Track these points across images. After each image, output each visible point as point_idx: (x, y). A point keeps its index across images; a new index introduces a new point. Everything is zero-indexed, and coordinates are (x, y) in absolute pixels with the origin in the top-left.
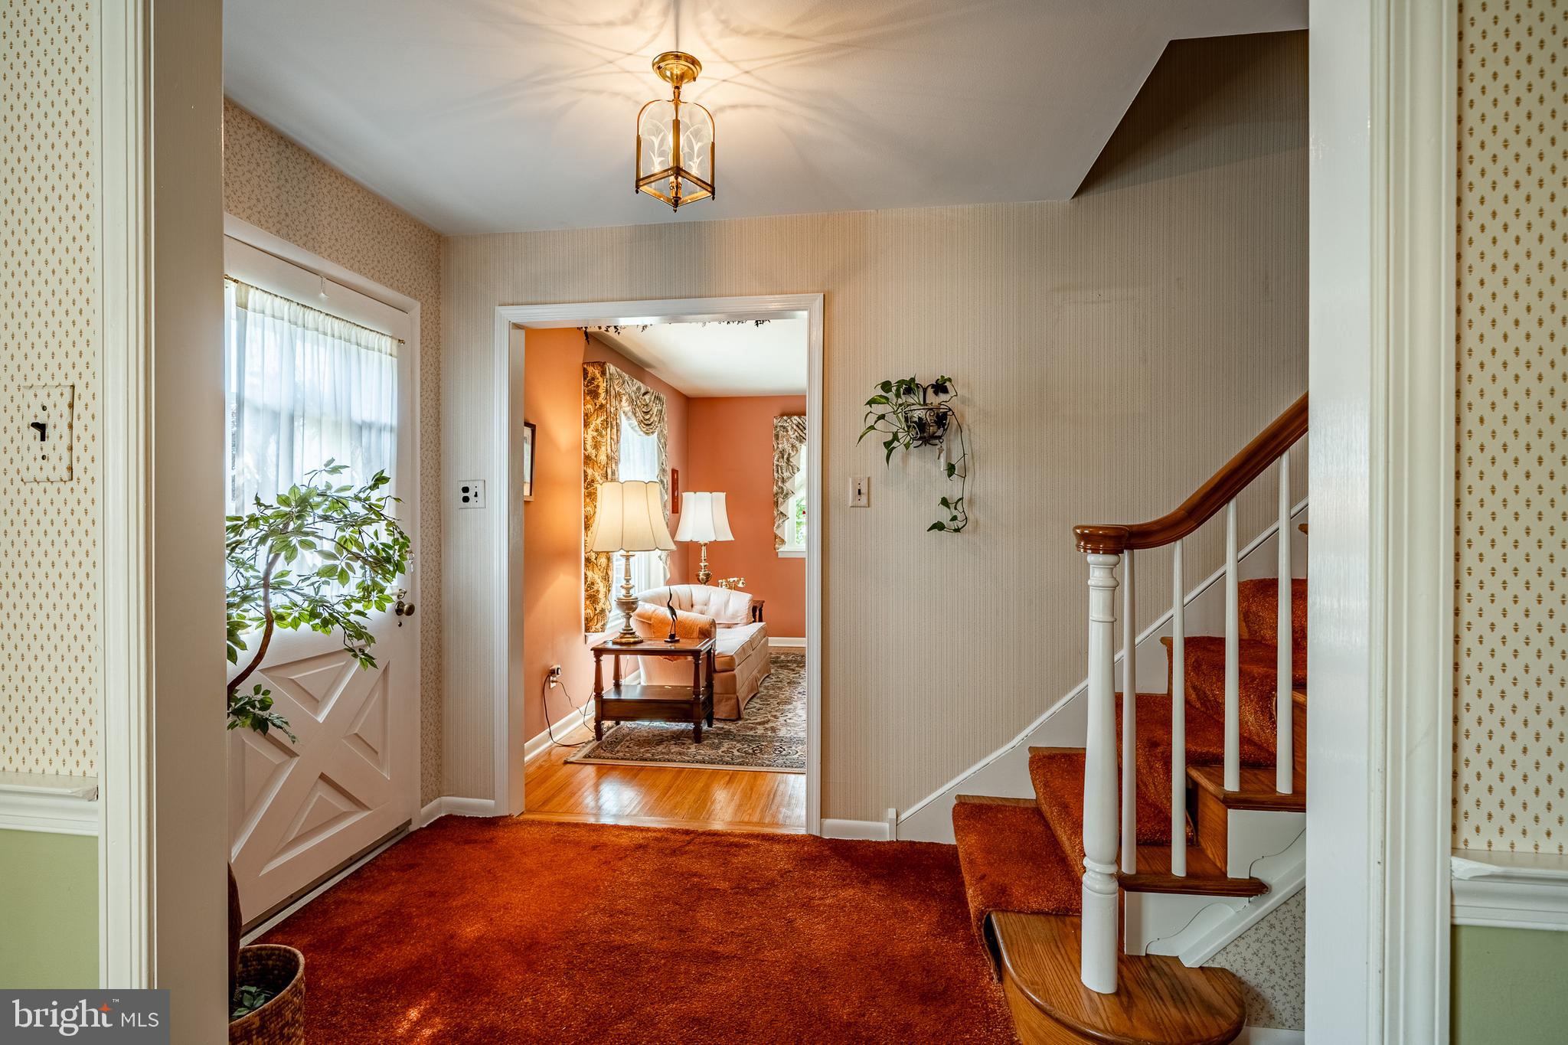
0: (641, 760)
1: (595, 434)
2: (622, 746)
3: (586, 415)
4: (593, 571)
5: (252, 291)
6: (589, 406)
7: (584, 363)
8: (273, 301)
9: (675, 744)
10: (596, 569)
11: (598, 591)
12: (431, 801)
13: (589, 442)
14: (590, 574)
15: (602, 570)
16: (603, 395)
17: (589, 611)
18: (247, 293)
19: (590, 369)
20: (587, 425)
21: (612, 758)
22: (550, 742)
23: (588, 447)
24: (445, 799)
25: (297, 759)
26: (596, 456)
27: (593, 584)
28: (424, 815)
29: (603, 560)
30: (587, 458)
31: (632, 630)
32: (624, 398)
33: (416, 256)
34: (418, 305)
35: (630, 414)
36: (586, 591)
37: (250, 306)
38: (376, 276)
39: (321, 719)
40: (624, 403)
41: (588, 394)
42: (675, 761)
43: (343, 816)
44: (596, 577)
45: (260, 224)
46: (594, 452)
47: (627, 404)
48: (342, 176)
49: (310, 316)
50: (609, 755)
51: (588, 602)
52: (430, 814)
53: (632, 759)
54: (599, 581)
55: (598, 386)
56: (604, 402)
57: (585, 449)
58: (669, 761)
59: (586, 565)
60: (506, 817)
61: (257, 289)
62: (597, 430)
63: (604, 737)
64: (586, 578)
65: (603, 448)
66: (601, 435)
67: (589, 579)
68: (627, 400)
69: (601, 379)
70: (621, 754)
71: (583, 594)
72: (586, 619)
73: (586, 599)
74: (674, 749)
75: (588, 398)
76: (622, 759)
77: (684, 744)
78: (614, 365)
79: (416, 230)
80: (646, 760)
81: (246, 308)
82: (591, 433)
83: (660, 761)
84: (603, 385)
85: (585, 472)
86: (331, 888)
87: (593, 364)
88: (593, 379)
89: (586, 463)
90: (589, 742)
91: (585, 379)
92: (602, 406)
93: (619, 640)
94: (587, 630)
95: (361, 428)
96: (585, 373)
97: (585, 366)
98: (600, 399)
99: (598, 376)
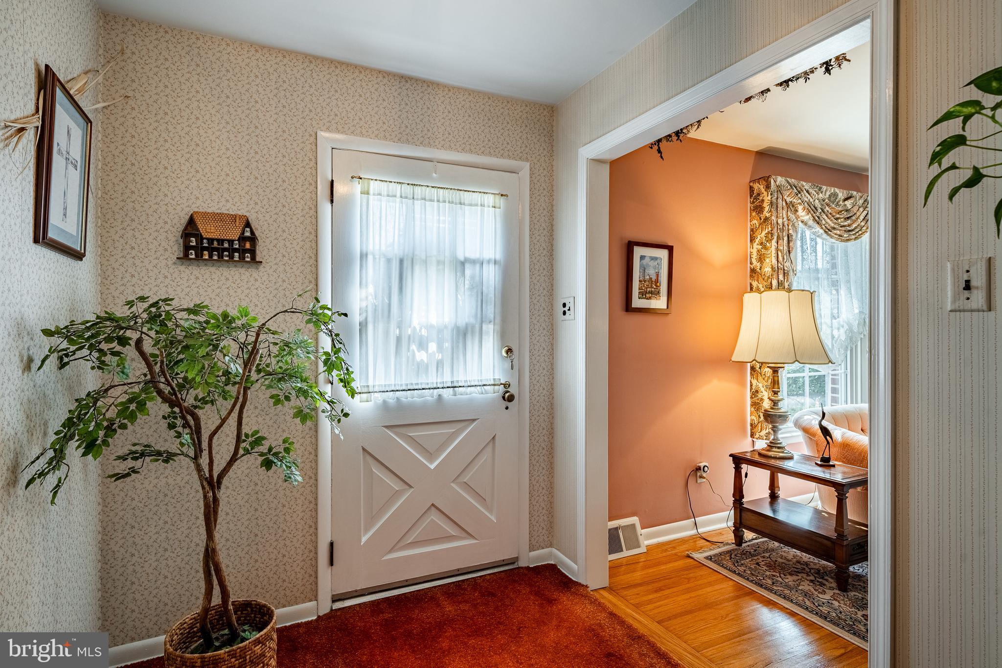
0: (756, 583)
1: (760, 247)
2: (752, 560)
3: (752, 230)
4: (757, 380)
5: (372, 182)
6: (755, 222)
7: (750, 182)
8: (388, 187)
9: (812, 581)
10: (760, 378)
11: (762, 399)
12: (543, 548)
13: (755, 256)
14: (754, 382)
15: (766, 379)
16: (767, 209)
17: (753, 417)
18: (369, 184)
19: (756, 186)
20: (752, 240)
21: (729, 570)
22: (694, 532)
23: (754, 261)
24: (554, 550)
25: (412, 490)
26: (760, 269)
27: (757, 392)
28: (531, 558)
29: (768, 372)
30: (753, 271)
31: (780, 443)
32: (800, 208)
33: (527, 129)
34: (527, 166)
35: (811, 222)
36: (751, 398)
37: (371, 192)
38: (506, 154)
39: (432, 467)
40: (801, 212)
41: (754, 210)
42: (792, 601)
43: (450, 538)
44: (760, 385)
45: (362, 134)
46: (758, 265)
47: (804, 213)
48: (453, 88)
49: (418, 190)
50: (730, 565)
51: (753, 409)
52: (538, 558)
53: (748, 579)
54: (762, 389)
55: (763, 201)
56: (768, 215)
57: (751, 263)
58: (784, 598)
59: (751, 373)
60: (583, 586)
61: (376, 180)
62: (761, 244)
63: (744, 545)
64: (751, 386)
65: (767, 260)
66: (765, 248)
67: (754, 387)
68: (804, 209)
69: (765, 193)
70: (742, 569)
71: (749, 402)
72: (751, 425)
73: (752, 405)
74: (806, 586)
75: (754, 214)
76: (739, 574)
77: (822, 585)
78: (782, 176)
79: (528, 109)
80: (761, 586)
81: (368, 194)
82: (756, 246)
83: (775, 593)
84: (767, 198)
85: (751, 284)
86: (439, 586)
87: (758, 180)
88: (759, 195)
89: (751, 276)
90: (728, 544)
91: (751, 196)
92: (766, 219)
93: (764, 452)
94: (752, 435)
95: (463, 264)
96: (751, 189)
97: (752, 184)
98: (765, 213)
99: (763, 190)
